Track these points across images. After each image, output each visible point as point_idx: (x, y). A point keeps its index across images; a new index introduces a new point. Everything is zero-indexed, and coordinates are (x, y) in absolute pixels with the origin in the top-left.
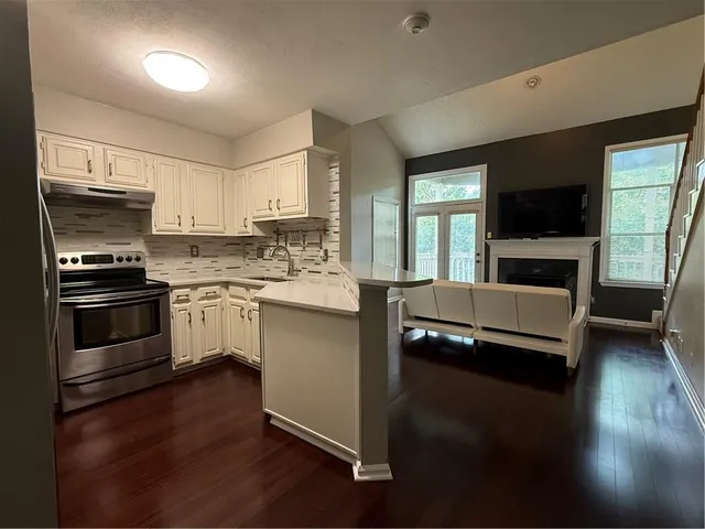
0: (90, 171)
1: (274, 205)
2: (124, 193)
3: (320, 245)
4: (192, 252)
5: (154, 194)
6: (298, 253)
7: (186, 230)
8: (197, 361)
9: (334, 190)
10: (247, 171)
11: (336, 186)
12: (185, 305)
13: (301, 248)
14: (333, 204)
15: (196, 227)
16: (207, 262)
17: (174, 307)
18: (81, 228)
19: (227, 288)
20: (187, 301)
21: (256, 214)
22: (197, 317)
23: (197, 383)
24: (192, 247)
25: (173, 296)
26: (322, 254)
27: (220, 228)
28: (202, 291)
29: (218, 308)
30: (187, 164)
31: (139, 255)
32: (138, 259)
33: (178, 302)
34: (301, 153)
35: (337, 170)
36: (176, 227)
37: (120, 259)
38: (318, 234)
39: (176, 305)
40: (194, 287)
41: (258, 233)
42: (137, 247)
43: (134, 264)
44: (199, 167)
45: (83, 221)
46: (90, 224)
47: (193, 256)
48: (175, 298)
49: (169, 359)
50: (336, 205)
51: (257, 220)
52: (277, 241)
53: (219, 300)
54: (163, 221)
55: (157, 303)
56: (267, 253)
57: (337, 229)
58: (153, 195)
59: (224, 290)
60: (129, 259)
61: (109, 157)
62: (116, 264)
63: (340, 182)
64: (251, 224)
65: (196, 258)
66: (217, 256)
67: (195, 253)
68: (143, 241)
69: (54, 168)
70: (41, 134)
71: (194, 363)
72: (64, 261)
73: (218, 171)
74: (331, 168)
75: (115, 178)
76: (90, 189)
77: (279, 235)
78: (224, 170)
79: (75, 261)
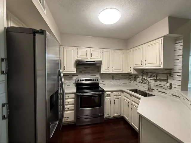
0: (87, 56)
1: (143, 63)
2: (94, 62)
3: (167, 81)
5: (102, 61)
7: (111, 72)
9: (179, 54)
10: (132, 50)
11: (180, 52)
14: (178, 61)
15: (114, 71)
16: (117, 81)
17: (106, 98)
18: (85, 71)
19: (123, 93)
20: (110, 96)
21: (135, 66)
22: (112, 102)
24: (112, 76)
26: (168, 85)
27: (121, 71)
28: (114, 93)
29: (119, 99)
31: (98, 79)
32: (97, 80)
33: (107, 96)
34: (160, 39)
35: (182, 44)
36: (108, 71)
37: (93, 80)
38: (165, 75)
39: (106, 97)
40: (112, 91)
41: (135, 73)
42: (98, 76)
45: (85, 69)
46: (87, 70)
47: (112, 79)
48: (106, 95)
49: (103, 115)
51: (135, 68)
52: (143, 76)
53: (120, 97)
54: (104, 69)
55: (101, 97)
56: (138, 80)
57: (180, 74)
59: (122, 93)
60: (95, 80)
61: (91, 51)
62: (92, 82)
63: (183, 50)
64: (133, 69)
65: (113, 80)
66: (120, 79)
67: (113, 78)
68: (99, 74)
69: (79, 56)
70: (77, 48)
71: (111, 117)
72: (81, 80)
73: (121, 51)
74: (175, 44)
75: (93, 57)
76: (86, 61)
77: (143, 73)
78: (124, 51)
79: (83, 80)
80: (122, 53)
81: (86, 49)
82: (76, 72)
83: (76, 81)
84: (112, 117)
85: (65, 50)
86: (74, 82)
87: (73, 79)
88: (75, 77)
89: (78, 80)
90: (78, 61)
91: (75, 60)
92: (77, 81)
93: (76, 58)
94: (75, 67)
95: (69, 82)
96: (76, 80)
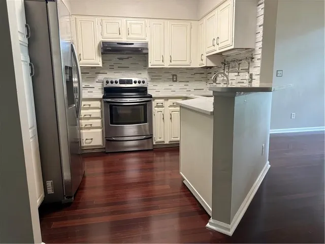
0: (120, 34)
1: (216, 42)
2: (133, 44)
3: (248, 70)
4: (173, 78)
6: (235, 78)
7: (167, 65)
8: (167, 142)
9: (260, 23)
10: (205, 20)
11: (261, 20)
12: (161, 109)
13: (236, 74)
14: (259, 35)
15: (173, 63)
16: (182, 85)
17: (155, 110)
18: (119, 65)
20: (162, 106)
21: (208, 50)
22: (167, 117)
23: (167, 154)
24: (173, 75)
25: (154, 103)
27: (187, 62)
28: (170, 102)
30: (169, 22)
32: (144, 82)
33: (157, 106)
35: (263, 6)
36: (161, 63)
37: (135, 82)
38: (247, 62)
39: (156, 109)
40: (167, 98)
41: (210, 64)
42: (144, 75)
43: (141, 85)
44: (176, 22)
45: (121, 62)
46: (124, 63)
47: (174, 81)
48: (155, 105)
49: (152, 138)
50: (260, 37)
51: (208, 55)
52: (224, 70)
54: (154, 59)
55: (145, 106)
56: (219, 79)
57: (260, 57)
58: (147, 44)
60: (139, 82)
61: (128, 24)
62: (133, 85)
63: (264, 16)
64: (206, 57)
65: (175, 83)
66: (188, 82)
67: (175, 79)
68: (147, 72)
69: (105, 35)
70: (101, 18)
71: (165, 143)
72: (112, 82)
73: (188, 23)
74: (258, 5)
75: (131, 36)
76: (118, 43)
77: (225, 64)
78: (192, 22)
79: (116, 82)
80: (189, 27)
81: (119, 20)
82: (101, 65)
83: (103, 85)
84: (168, 143)
85: (79, 23)
86: (100, 85)
87: (97, 80)
88: (101, 77)
89: (107, 82)
90: (104, 43)
91: (98, 43)
92: (105, 83)
93: (100, 39)
94: (99, 56)
95: (91, 86)
96: (103, 82)
